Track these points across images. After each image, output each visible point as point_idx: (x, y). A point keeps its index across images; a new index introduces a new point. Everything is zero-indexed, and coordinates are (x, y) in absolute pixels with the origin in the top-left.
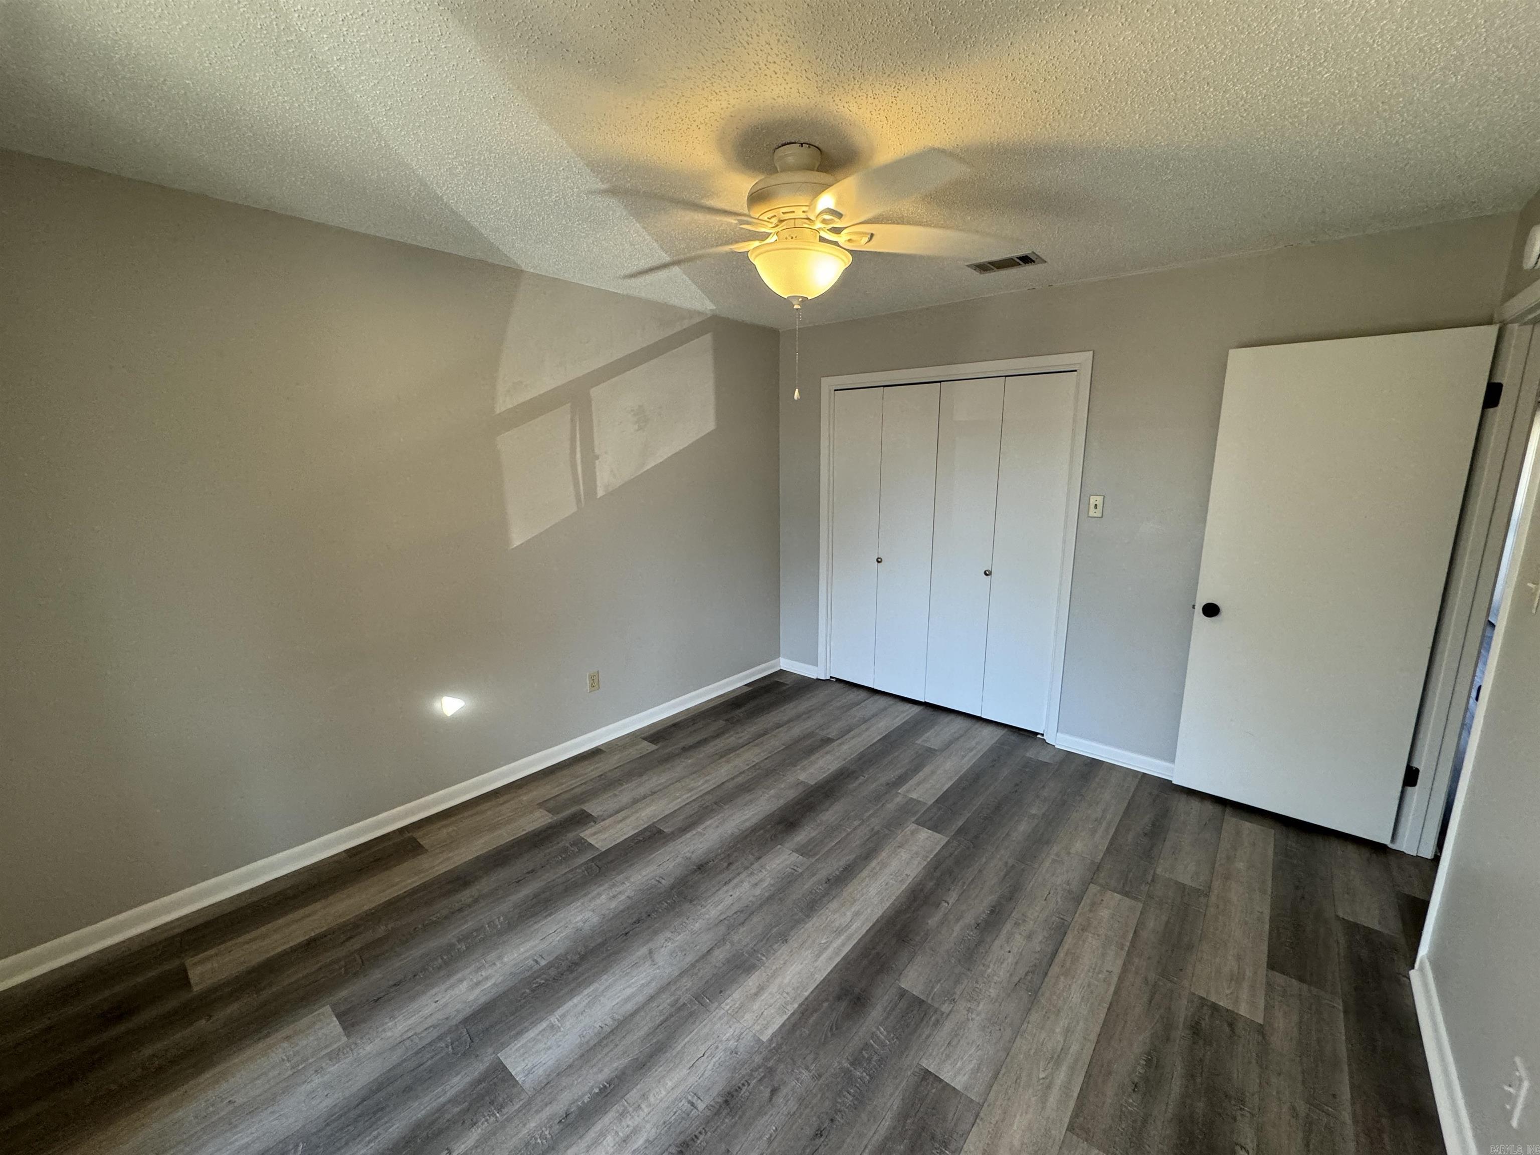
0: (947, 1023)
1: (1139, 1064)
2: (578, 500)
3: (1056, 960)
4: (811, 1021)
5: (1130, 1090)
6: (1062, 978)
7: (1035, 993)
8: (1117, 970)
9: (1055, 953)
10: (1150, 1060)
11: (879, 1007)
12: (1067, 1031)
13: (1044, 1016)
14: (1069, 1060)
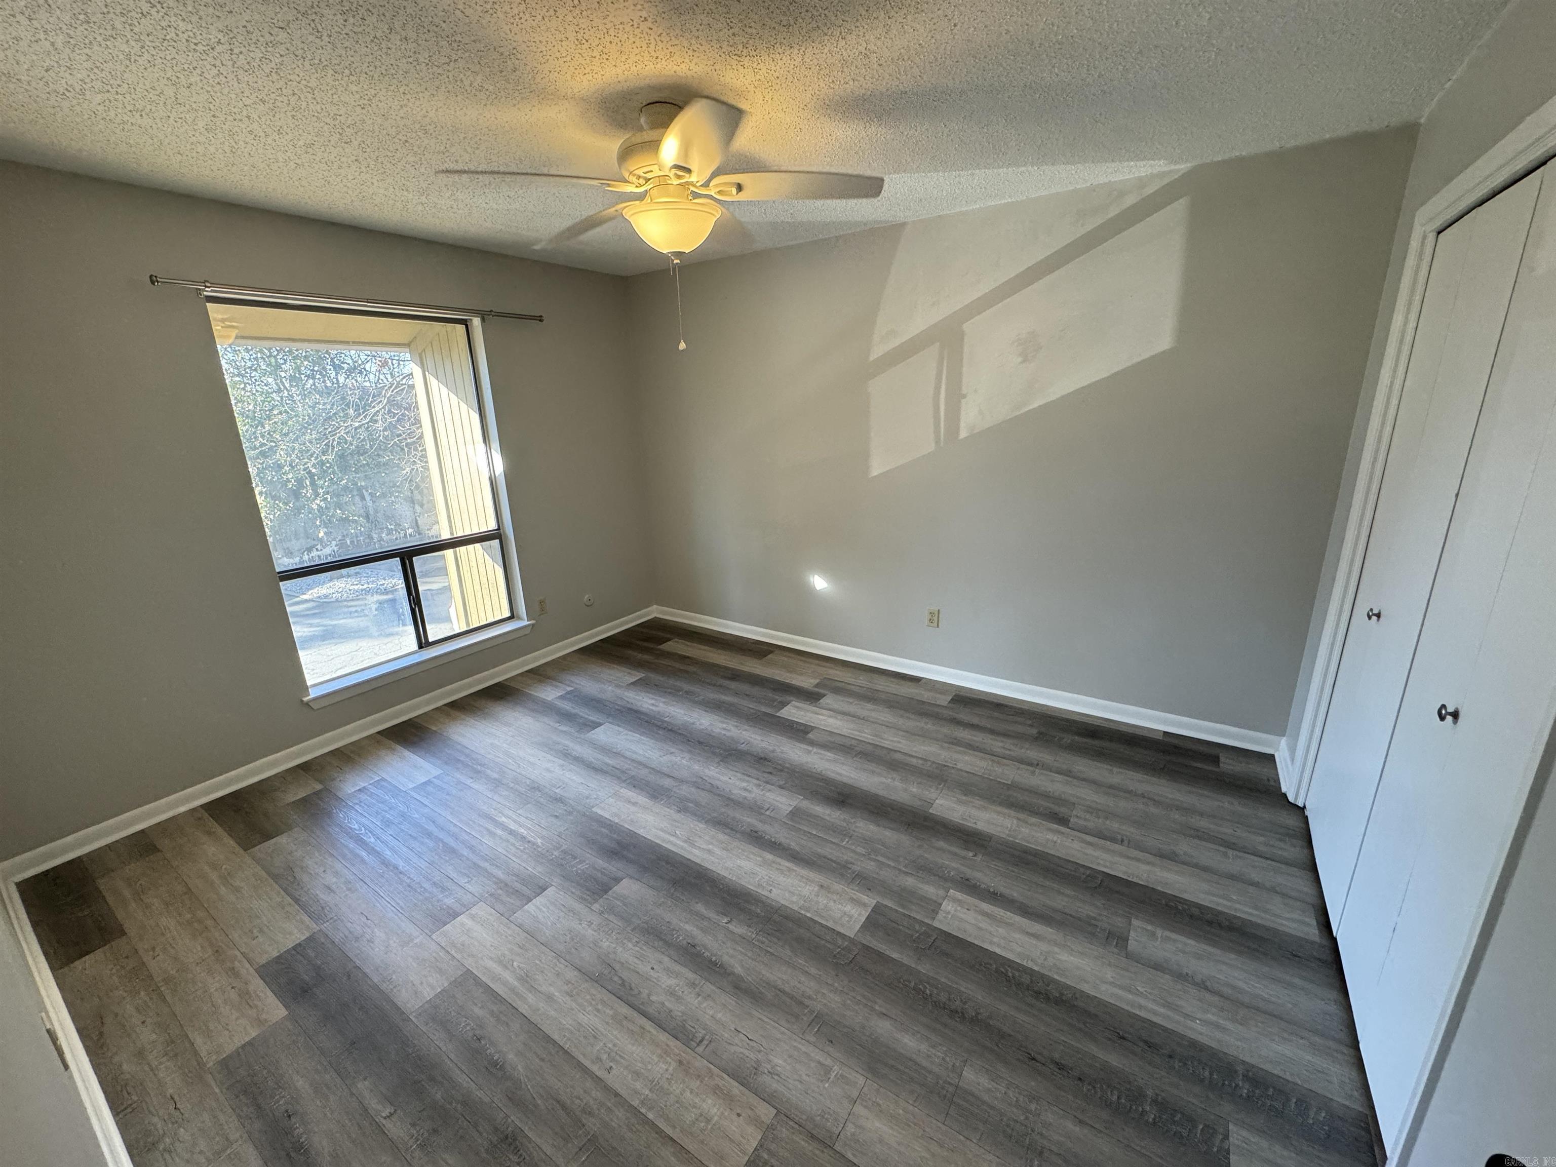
0: (582, 906)
1: (496, 1052)
2: (937, 442)
3: (635, 1014)
4: (603, 829)
5: (477, 1032)
6: (611, 1013)
7: (597, 980)
8: (612, 1080)
9: (644, 1014)
10: (496, 1066)
11: (606, 865)
12: (550, 998)
13: (570, 982)
14: (521, 989)
